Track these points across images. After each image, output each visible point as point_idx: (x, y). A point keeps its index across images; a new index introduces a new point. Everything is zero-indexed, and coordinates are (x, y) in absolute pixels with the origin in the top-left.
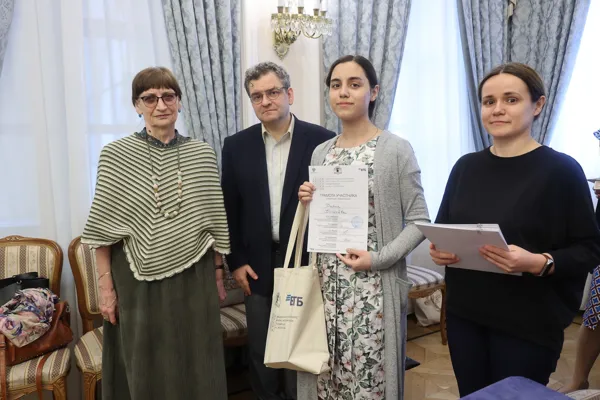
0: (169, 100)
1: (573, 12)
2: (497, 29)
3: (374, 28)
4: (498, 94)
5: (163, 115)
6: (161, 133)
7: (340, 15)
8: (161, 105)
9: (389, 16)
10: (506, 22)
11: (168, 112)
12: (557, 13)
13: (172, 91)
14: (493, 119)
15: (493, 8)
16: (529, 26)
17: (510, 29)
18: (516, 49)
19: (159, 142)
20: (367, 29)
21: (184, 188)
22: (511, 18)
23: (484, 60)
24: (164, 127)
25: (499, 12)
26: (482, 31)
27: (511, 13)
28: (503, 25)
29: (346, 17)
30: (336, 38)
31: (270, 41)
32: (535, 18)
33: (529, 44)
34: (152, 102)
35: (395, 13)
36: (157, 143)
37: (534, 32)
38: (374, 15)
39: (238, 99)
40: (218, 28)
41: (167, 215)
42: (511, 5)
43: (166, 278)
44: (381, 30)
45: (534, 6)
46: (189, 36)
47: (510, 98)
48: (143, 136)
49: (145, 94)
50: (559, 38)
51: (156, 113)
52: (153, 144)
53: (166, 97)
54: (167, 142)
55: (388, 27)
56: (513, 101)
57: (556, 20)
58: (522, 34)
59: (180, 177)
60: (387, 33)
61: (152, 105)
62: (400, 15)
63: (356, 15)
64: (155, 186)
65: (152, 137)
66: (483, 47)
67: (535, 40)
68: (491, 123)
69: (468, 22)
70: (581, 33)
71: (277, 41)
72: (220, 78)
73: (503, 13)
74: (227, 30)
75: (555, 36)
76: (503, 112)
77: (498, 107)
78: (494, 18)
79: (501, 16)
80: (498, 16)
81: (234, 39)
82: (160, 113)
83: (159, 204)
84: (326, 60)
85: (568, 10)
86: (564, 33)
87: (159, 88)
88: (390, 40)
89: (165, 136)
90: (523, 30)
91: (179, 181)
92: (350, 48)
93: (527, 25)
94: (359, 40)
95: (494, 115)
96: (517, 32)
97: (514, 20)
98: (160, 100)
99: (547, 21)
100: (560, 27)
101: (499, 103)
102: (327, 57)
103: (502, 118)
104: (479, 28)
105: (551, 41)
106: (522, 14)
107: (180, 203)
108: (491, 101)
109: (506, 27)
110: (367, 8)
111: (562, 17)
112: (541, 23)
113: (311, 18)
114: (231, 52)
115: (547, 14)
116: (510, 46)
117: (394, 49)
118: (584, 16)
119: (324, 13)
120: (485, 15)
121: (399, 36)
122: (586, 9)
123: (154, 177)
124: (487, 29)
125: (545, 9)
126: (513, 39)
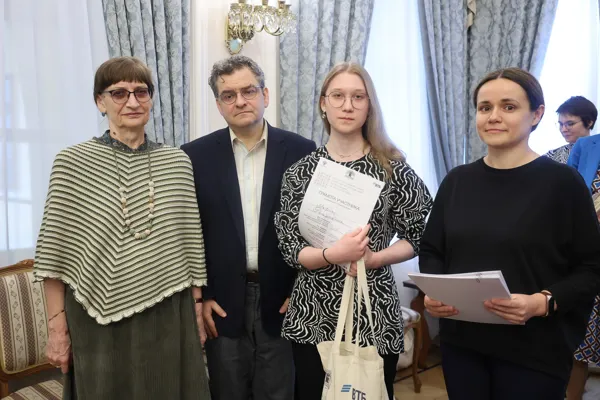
0: (141, 96)
1: (537, 26)
2: (458, 39)
3: (335, 29)
4: (495, 100)
5: (135, 113)
6: (131, 135)
7: (300, 12)
8: (132, 101)
9: (352, 16)
10: (466, 32)
11: (141, 111)
12: (520, 25)
13: (145, 86)
14: (488, 127)
15: (454, 15)
16: (489, 38)
17: (469, 40)
18: (475, 61)
19: (126, 147)
20: (328, 29)
22: (469, 29)
23: (445, 72)
24: (133, 129)
25: (459, 21)
26: (443, 39)
27: (470, 24)
28: (463, 35)
29: (306, 13)
30: (296, 38)
31: (222, 35)
32: (496, 29)
33: (490, 56)
34: (122, 97)
35: (357, 14)
36: (124, 148)
37: (495, 45)
38: (336, 15)
39: (186, 102)
40: (167, 17)
41: (137, 235)
42: (471, 14)
43: (135, 314)
44: (342, 32)
45: (495, 17)
46: (133, 24)
47: (508, 105)
48: (107, 139)
49: (113, 87)
50: (522, 52)
51: (126, 111)
52: (117, 148)
53: (138, 92)
54: (135, 147)
55: (350, 27)
56: (510, 109)
57: (519, 33)
58: (482, 46)
59: (152, 189)
60: (349, 35)
61: (121, 101)
62: (363, 16)
63: (317, 11)
64: (123, 200)
65: (118, 142)
66: (444, 58)
67: (496, 53)
68: (486, 131)
69: (431, 28)
70: (546, 47)
71: (229, 35)
72: (167, 77)
73: (463, 22)
74: (177, 20)
75: (518, 49)
76: (500, 119)
77: (495, 114)
78: (454, 26)
79: (461, 25)
80: (458, 25)
81: (184, 31)
82: (130, 111)
83: (128, 222)
85: (532, 24)
86: (528, 46)
87: (131, 81)
88: (352, 44)
89: (133, 141)
90: (482, 42)
91: (151, 193)
92: (310, 49)
93: (486, 36)
94: (319, 41)
95: (490, 122)
96: (476, 44)
97: (473, 31)
98: (132, 96)
99: (510, 33)
100: (523, 40)
101: (496, 109)
102: (285, 58)
103: (498, 126)
104: (440, 36)
105: (514, 55)
106: (482, 25)
107: (153, 219)
108: (487, 107)
109: (466, 37)
110: (329, 7)
111: (525, 30)
112: (502, 35)
113: (277, 11)
114: (180, 45)
115: (508, 26)
116: (469, 58)
117: (357, 53)
118: (549, 29)
119: (288, 6)
120: (447, 25)
121: (362, 39)
122: (551, 22)
123: (123, 188)
124: (448, 38)
125: (507, 21)
126: (472, 51)
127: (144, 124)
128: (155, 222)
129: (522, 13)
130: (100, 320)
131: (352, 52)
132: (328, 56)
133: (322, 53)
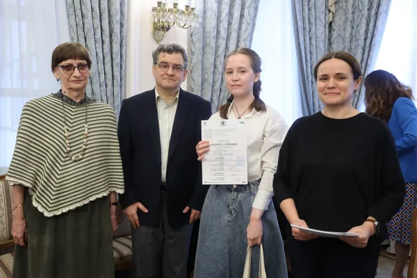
1: (376, 21)
2: (321, 31)
3: (230, 24)
5: (78, 80)
6: (75, 94)
7: (205, 12)
8: (77, 73)
9: (242, 16)
10: (327, 25)
11: (82, 78)
12: (364, 21)
13: (85, 62)
14: (327, 91)
15: (318, 15)
16: (344, 30)
17: (330, 32)
18: (334, 46)
19: (71, 100)
20: (224, 24)
21: (89, 139)
22: (331, 23)
23: (311, 53)
25: (322, 18)
26: (310, 31)
27: (331, 20)
28: (325, 28)
29: (209, 14)
30: (201, 30)
31: (150, 28)
32: (349, 23)
33: (344, 42)
34: (70, 70)
35: (246, 13)
36: (70, 101)
37: (348, 35)
38: (230, 14)
39: (123, 73)
40: (110, 15)
41: (73, 158)
42: (331, 14)
44: (235, 26)
45: (348, 15)
46: (86, 21)
47: (340, 77)
48: (60, 95)
49: (64, 63)
50: (365, 39)
51: (72, 79)
52: (67, 102)
53: (80, 67)
54: (78, 101)
55: (240, 23)
56: (342, 79)
57: (364, 26)
58: (339, 35)
59: (86, 129)
60: (240, 28)
61: (70, 72)
62: (249, 15)
63: (216, 12)
64: (66, 134)
66: (310, 43)
67: (348, 40)
68: (325, 94)
69: (300, 24)
70: (381, 37)
71: (155, 29)
72: (109, 55)
73: (325, 19)
74: (117, 18)
75: (363, 38)
76: (335, 86)
77: (331, 82)
78: (318, 22)
79: (324, 21)
80: (321, 21)
81: (122, 26)
82: (75, 79)
84: (192, 46)
85: (372, 20)
86: (369, 36)
87: (75, 59)
88: (242, 34)
89: (77, 97)
90: (339, 32)
91: (86, 132)
92: (211, 37)
93: (342, 28)
94: (218, 32)
95: (328, 88)
96: (335, 34)
97: (333, 25)
98: (76, 69)
99: (358, 26)
100: (367, 32)
101: (332, 79)
102: (194, 43)
103: (334, 91)
104: (307, 28)
105: (360, 42)
106: (339, 22)
107: (85, 150)
109: (327, 30)
110: (225, 9)
111: (368, 25)
112: (353, 28)
113: (183, 12)
114: (119, 35)
115: (357, 22)
116: (330, 44)
117: (245, 40)
118: (384, 24)
119: (193, 9)
120: (313, 20)
121: (249, 31)
122: (386, 19)
123: (66, 127)
124: (313, 30)
125: (356, 18)
126: (332, 39)
127: (84, 87)
128: (87, 151)
129: (366, 12)
130: (47, 214)
131: (241, 39)
132: (225, 42)
133: (220, 40)
